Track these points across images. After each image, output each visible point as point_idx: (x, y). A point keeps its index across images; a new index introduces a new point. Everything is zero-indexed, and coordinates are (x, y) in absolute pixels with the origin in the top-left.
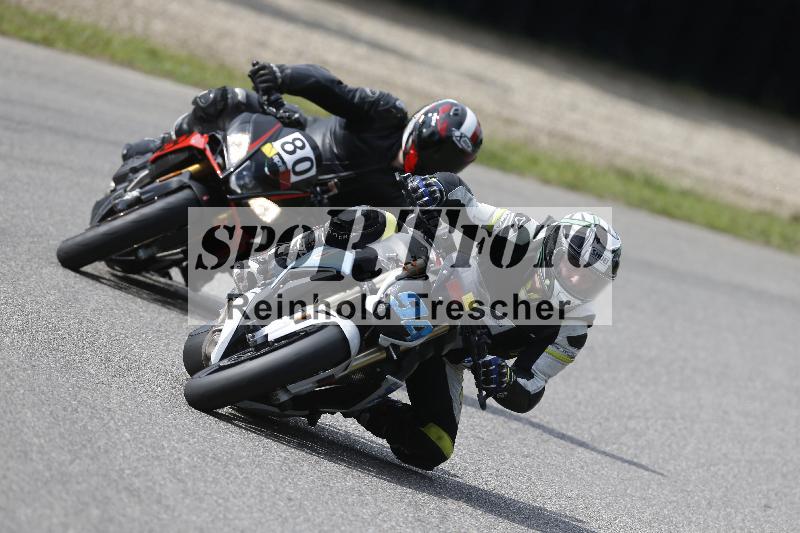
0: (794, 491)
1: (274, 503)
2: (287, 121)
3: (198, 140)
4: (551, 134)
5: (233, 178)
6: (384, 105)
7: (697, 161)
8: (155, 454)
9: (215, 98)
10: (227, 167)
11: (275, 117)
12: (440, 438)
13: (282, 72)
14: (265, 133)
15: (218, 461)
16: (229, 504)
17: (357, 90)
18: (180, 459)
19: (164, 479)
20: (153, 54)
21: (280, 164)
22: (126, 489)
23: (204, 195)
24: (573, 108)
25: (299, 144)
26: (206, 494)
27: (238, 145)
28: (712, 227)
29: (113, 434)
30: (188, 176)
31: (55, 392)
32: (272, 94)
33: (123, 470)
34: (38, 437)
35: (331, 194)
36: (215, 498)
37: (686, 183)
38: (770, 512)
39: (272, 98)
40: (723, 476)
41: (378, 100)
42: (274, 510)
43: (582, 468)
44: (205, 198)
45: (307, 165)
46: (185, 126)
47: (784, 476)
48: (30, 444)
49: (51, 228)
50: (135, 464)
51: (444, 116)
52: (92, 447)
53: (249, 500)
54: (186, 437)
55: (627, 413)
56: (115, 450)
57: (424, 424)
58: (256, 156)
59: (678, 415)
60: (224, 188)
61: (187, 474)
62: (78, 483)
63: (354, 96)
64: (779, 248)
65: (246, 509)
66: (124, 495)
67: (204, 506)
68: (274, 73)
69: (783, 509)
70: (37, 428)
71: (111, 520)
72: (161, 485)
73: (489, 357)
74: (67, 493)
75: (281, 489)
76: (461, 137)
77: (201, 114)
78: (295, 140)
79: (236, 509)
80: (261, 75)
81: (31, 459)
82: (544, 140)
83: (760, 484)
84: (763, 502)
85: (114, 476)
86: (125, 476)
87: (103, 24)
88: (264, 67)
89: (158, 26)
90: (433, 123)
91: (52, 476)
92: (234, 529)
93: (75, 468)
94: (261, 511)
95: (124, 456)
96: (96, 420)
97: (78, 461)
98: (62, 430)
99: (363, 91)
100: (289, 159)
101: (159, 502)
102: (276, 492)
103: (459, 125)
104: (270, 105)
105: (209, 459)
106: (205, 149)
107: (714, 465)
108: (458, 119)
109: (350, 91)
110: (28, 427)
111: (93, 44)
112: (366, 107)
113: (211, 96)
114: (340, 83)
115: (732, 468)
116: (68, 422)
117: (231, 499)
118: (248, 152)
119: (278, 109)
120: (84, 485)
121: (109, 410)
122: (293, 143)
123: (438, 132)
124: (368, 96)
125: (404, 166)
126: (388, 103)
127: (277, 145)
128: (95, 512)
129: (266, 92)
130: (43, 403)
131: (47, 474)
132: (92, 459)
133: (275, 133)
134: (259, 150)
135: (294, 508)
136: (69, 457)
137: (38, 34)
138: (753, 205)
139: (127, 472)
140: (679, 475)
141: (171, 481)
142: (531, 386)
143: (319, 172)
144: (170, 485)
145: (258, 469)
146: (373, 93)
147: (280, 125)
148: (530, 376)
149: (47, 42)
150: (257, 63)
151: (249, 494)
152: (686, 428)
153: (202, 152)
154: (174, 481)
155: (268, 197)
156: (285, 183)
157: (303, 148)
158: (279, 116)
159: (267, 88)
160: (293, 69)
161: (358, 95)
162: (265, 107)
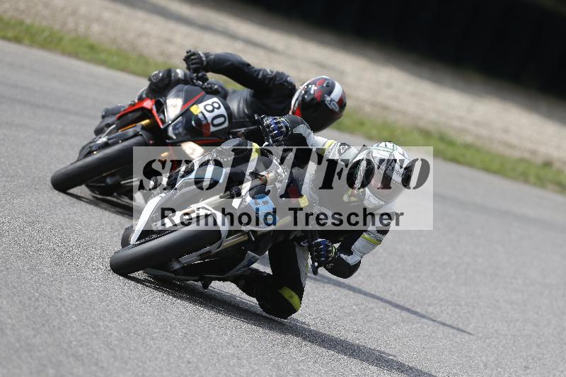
0: (545, 356)
1: (179, 366)
2: (209, 90)
3: (148, 104)
4: (373, 104)
5: (170, 129)
6: (279, 80)
7: (476, 123)
8: (93, 330)
9: (163, 76)
10: (167, 120)
11: (201, 88)
12: (291, 297)
13: (207, 57)
14: (194, 97)
15: (139, 335)
16: (146, 366)
17: (260, 70)
18: (111, 334)
19: (100, 348)
20: (92, 48)
21: (203, 119)
22: (73, 355)
23: (150, 140)
24: (389, 86)
25: (216, 106)
26: (130, 358)
27: (174, 106)
28: (487, 170)
29: (64, 316)
30: (140, 127)
31: (23, 287)
32: (199, 72)
33: (71, 342)
34: (11, 318)
36: (136, 361)
37: (469, 139)
38: (528, 371)
39: (200, 74)
40: (495, 346)
41: (275, 77)
42: (178, 370)
43: (395, 340)
44: (151, 142)
45: (222, 120)
46: (144, 95)
47: (538, 346)
48: (5, 324)
49: (20, 171)
50: (79, 338)
51: (319, 87)
52: (49, 326)
53: (160, 363)
54: (115, 319)
55: (427, 302)
56: (65, 328)
58: (186, 113)
59: (463, 303)
61: (116, 345)
62: (39, 351)
63: (258, 75)
64: (535, 185)
65: (158, 369)
66: (71, 359)
67: (129, 367)
68: (201, 58)
69: (538, 369)
70: (10, 313)
72: (98, 352)
73: (319, 240)
74: (32, 358)
75: (183, 355)
76: (331, 101)
77: (154, 87)
78: (214, 103)
79: (151, 369)
82: (368, 109)
83: (521, 351)
84: (524, 364)
85: (65, 346)
86: (72, 346)
87: (57, 27)
88: (194, 54)
89: (96, 28)
90: (312, 92)
91: (21, 346)
93: (37, 341)
94: (168, 370)
95: (72, 332)
96: (51, 307)
97: (39, 336)
98: (28, 314)
99: (265, 70)
100: (209, 116)
101: (96, 364)
102: (179, 357)
103: (330, 93)
105: (132, 334)
106: (152, 109)
107: (489, 338)
108: (330, 89)
109: (256, 71)
111: (50, 41)
112: (267, 82)
113: (161, 75)
114: (249, 65)
115: (501, 341)
116: (32, 308)
117: (148, 362)
118: (181, 111)
120: (44, 353)
121: (61, 299)
122: (212, 105)
123: (316, 98)
124: (268, 74)
126: (282, 79)
127: (201, 106)
128: (51, 372)
129: (196, 71)
130: (15, 295)
131: (18, 345)
132: (49, 334)
133: (199, 98)
134: (188, 109)
135: (192, 369)
136: (33, 333)
138: (517, 154)
139: (74, 343)
140: (464, 345)
141: (105, 350)
142: (351, 260)
144: (104, 352)
145: (166, 342)
146: (272, 72)
147: (204, 93)
148: (350, 253)
149: (17, 40)
150: (190, 51)
151: (160, 359)
152: (469, 312)
153: (150, 111)
154: (108, 349)
155: (194, 142)
156: (207, 132)
157: (219, 108)
158: (204, 87)
159: (196, 68)
160: (216, 55)
161: (261, 74)
162: (195, 81)
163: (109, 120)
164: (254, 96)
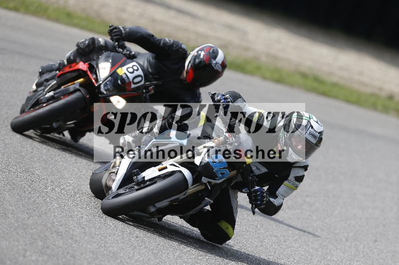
1: (129, 239)
2: (128, 56)
3: (83, 66)
5: (102, 86)
6: (176, 47)
9: (89, 43)
10: (99, 80)
11: (122, 53)
12: (227, 228)
13: (124, 30)
14: (117, 63)
16: (107, 240)
17: (161, 40)
18: (82, 217)
19: (74, 227)
21: (126, 78)
22: (55, 232)
23: (87, 95)
25: (135, 68)
26: (95, 234)
27: (104, 69)
29: (49, 205)
30: (78, 85)
32: (120, 42)
33: (54, 223)
34: (11, 206)
35: (150, 93)
36: (100, 236)
38: (377, 243)
39: (120, 44)
41: (172, 45)
42: (129, 243)
45: (139, 79)
46: (72, 57)
48: (8, 210)
51: (207, 53)
52: (38, 211)
53: (117, 237)
56: (50, 212)
57: (219, 221)
58: (114, 75)
60: (97, 91)
61: (86, 224)
62: (32, 229)
63: (160, 42)
65: (116, 242)
66: (54, 235)
67: (94, 240)
68: (121, 31)
71: (48, 247)
72: (73, 230)
73: (257, 188)
74: (26, 234)
76: (216, 64)
77: (81, 51)
78: (133, 66)
79: (110, 242)
80: (114, 32)
81: (8, 217)
84: (374, 238)
85: (49, 225)
86: (55, 225)
88: (116, 28)
90: (202, 57)
91: (18, 226)
92: (109, 252)
93: (30, 222)
94: (123, 243)
97: (31, 218)
99: (165, 40)
100: (131, 76)
101: (72, 238)
103: (215, 58)
104: (119, 48)
106: (87, 71)
108: (215, 55)
109: (158, 40)
110: (7, 201)
112: (166, 48)
113: (87, 42)
114: (153, 36)
118: (110, 72)
119: (123, 50)
120: (35, 230)
122: (132, 68)
123: (204, 61)
124: (167, 43)
125: (186, 78)
126: (178, 46)
127: (125, 68)
128: (40, 243)
129: (117, 40)
131: (16, 224)
132: (38, 217)
133: (123, 62)
134: (115, 72)
136: (27, 216)
137: (11, 5)
141: (78, 228)
142: (276, 202)
143: (145, 82)
144: (77, 230)
146: (170, 41)
147: (125, 58)
148: (276, 197)
150: (112, 26)
153: (85, 72)
154: (80, 228)
155: (120, 96)
156: (129, 88)
157: (137, 70)
158: (124, 53)
159: (117, 38)
160: (130, 29)
161: (162, 42)
162: (117, 49)
163: (47, 76)
164: (155, 58)
